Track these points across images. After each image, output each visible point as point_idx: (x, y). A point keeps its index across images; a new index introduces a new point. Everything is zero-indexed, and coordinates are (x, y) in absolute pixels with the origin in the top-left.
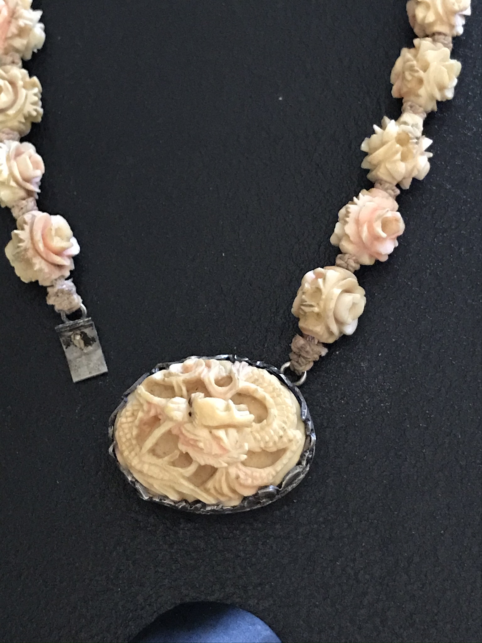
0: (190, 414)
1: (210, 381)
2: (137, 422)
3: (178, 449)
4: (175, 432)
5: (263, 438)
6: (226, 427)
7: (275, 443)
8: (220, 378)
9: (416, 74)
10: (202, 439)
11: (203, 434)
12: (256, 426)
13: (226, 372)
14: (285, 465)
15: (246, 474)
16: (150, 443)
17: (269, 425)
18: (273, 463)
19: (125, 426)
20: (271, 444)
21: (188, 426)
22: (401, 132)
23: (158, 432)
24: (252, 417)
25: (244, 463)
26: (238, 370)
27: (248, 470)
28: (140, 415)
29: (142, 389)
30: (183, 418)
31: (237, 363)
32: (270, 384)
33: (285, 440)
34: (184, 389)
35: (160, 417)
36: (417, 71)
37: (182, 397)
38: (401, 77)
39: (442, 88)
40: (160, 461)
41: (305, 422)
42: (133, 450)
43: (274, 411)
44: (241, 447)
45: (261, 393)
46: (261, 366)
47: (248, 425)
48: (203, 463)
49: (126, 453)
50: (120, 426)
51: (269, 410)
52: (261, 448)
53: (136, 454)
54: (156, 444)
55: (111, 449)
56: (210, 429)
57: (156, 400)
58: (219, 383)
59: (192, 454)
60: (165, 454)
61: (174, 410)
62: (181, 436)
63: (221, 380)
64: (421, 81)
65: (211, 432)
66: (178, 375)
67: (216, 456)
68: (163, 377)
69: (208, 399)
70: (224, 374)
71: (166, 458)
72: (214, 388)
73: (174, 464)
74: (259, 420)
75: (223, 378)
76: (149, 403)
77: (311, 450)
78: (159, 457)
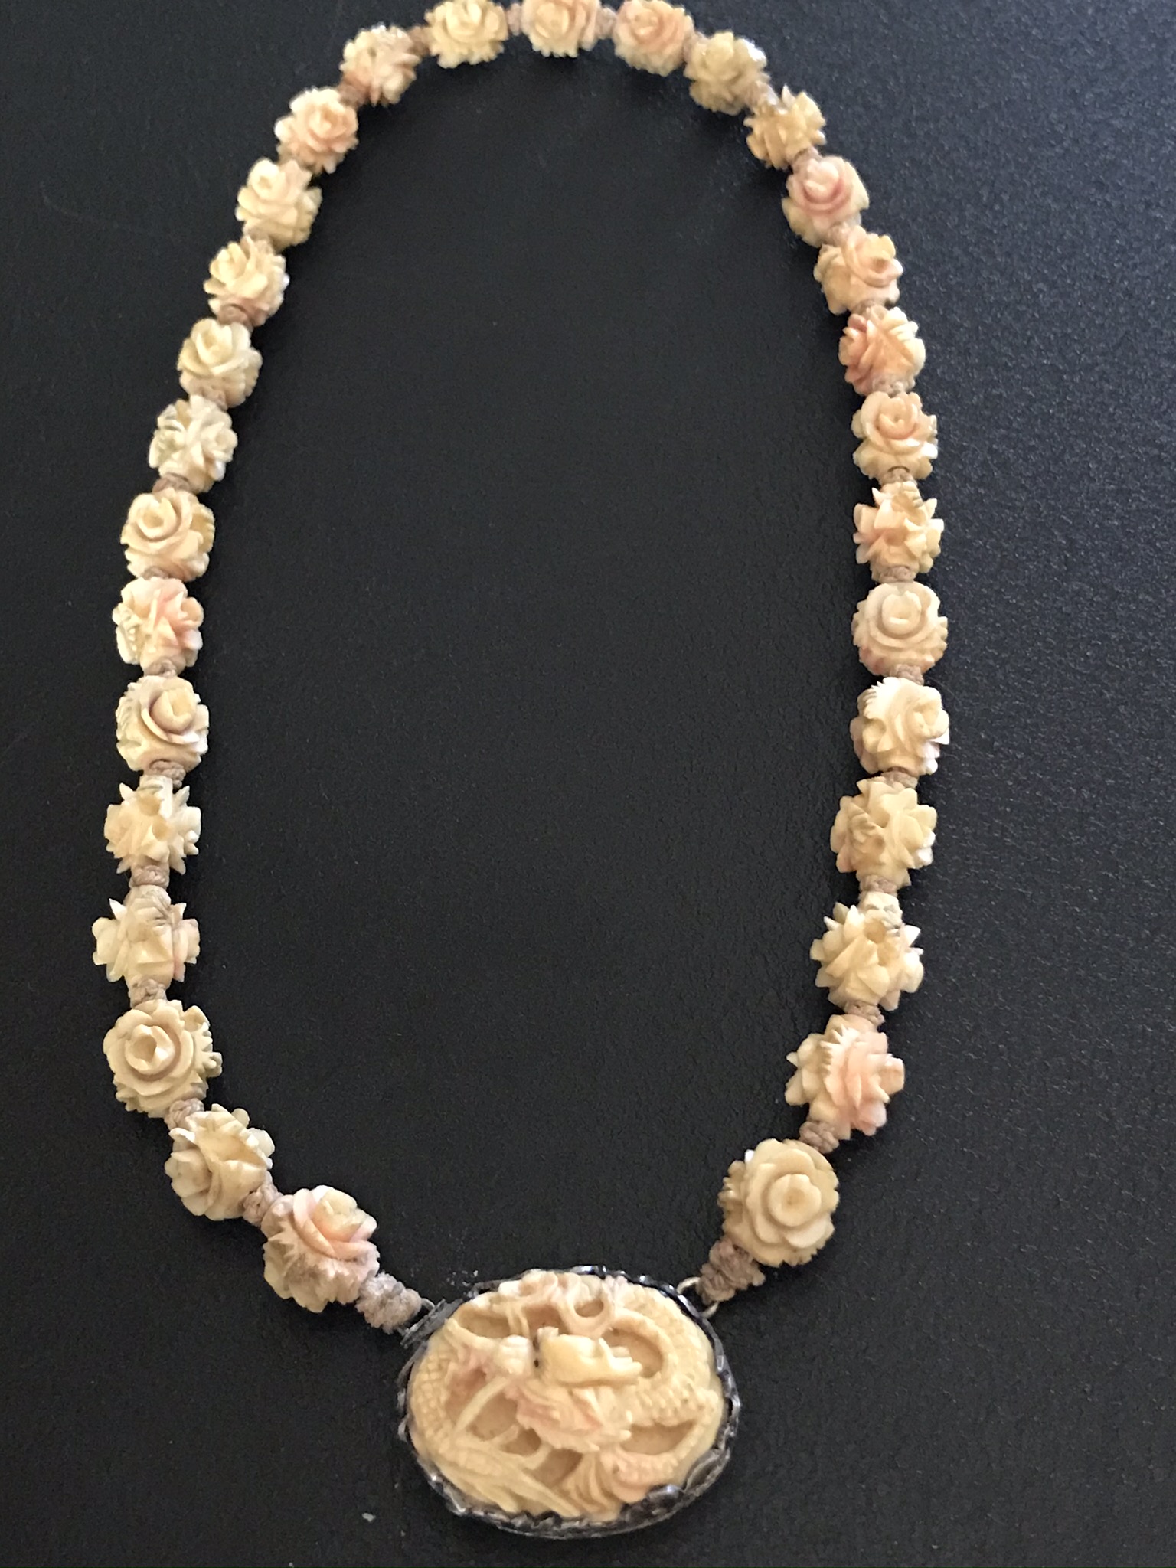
0: (537, 1363)
1: (568, 1310)
2: (447, 1380)
3: (515, 1422)
4: (511, 1394)
5: (656, 1403)
6: (597, 1383)
7: (676, 1411)
8: (582, 1304)
9: (871, 833)
10: (554, 1405)
11: (559, 1396)
12: (644, 1383)
13: (591, 1294)
14: (693, 1449)
15: (629, 1465)
16: (469, 1414)
17: (665, 1380)
18: (673, 1445)
19: (427, 1387)
20: (670, 1413)
21: (534, 1384)
22: (869, 920)
23: (483, 1396)
24: (637, 1367)
25: (625, 1446)
26: (612, 1290)
27: (633, 1458)
28: (452, 1367)
29: (454, 1325)
30: (525, 1371)
31: (609, 1279)
32: (665, 1312)
33: (692, 1405)
34: (525, 1322)
35: (486, 1370)
36: (873, 828)
37: (521, 1334)
38: (847, 840)
39: (914, 849)
40: (484, 1445)
41: (722, 1377)
42: (440, 1427)
43: (672, 1357)
44: (622, 1417)
45: (651, 1326)
46: (647, 1283)
47: (631, 1381)
48: (558, 1446)
49: (429, 1433)
50: (419, 1387)
51: (665, 1357)
52: (654, 1420)
53: (446, 1435)
54: (479, 1418)
55: (401, 1429)
56: (570, 1387)
57: (480, 1342)
58: (583, 1311)
59: (541, 1431)
60: (493, 1434)
61: (509, 1356)
62: (522, 1402)
63: (585, 1307)
64: (880, 843)
65: (571, 1394)
66: (513, 1299)
67: (580, 1433)
68: (489, 1304)
69: (565, 1337)
70: (589, 1298)
71: (497, 1440)
72: (573, 1319)
73: (508, 1448)
74: (648, 1373)
75: (588, 1305)
76: (467, 1348)
77: (733, 1424)
78: (482, 1437)
